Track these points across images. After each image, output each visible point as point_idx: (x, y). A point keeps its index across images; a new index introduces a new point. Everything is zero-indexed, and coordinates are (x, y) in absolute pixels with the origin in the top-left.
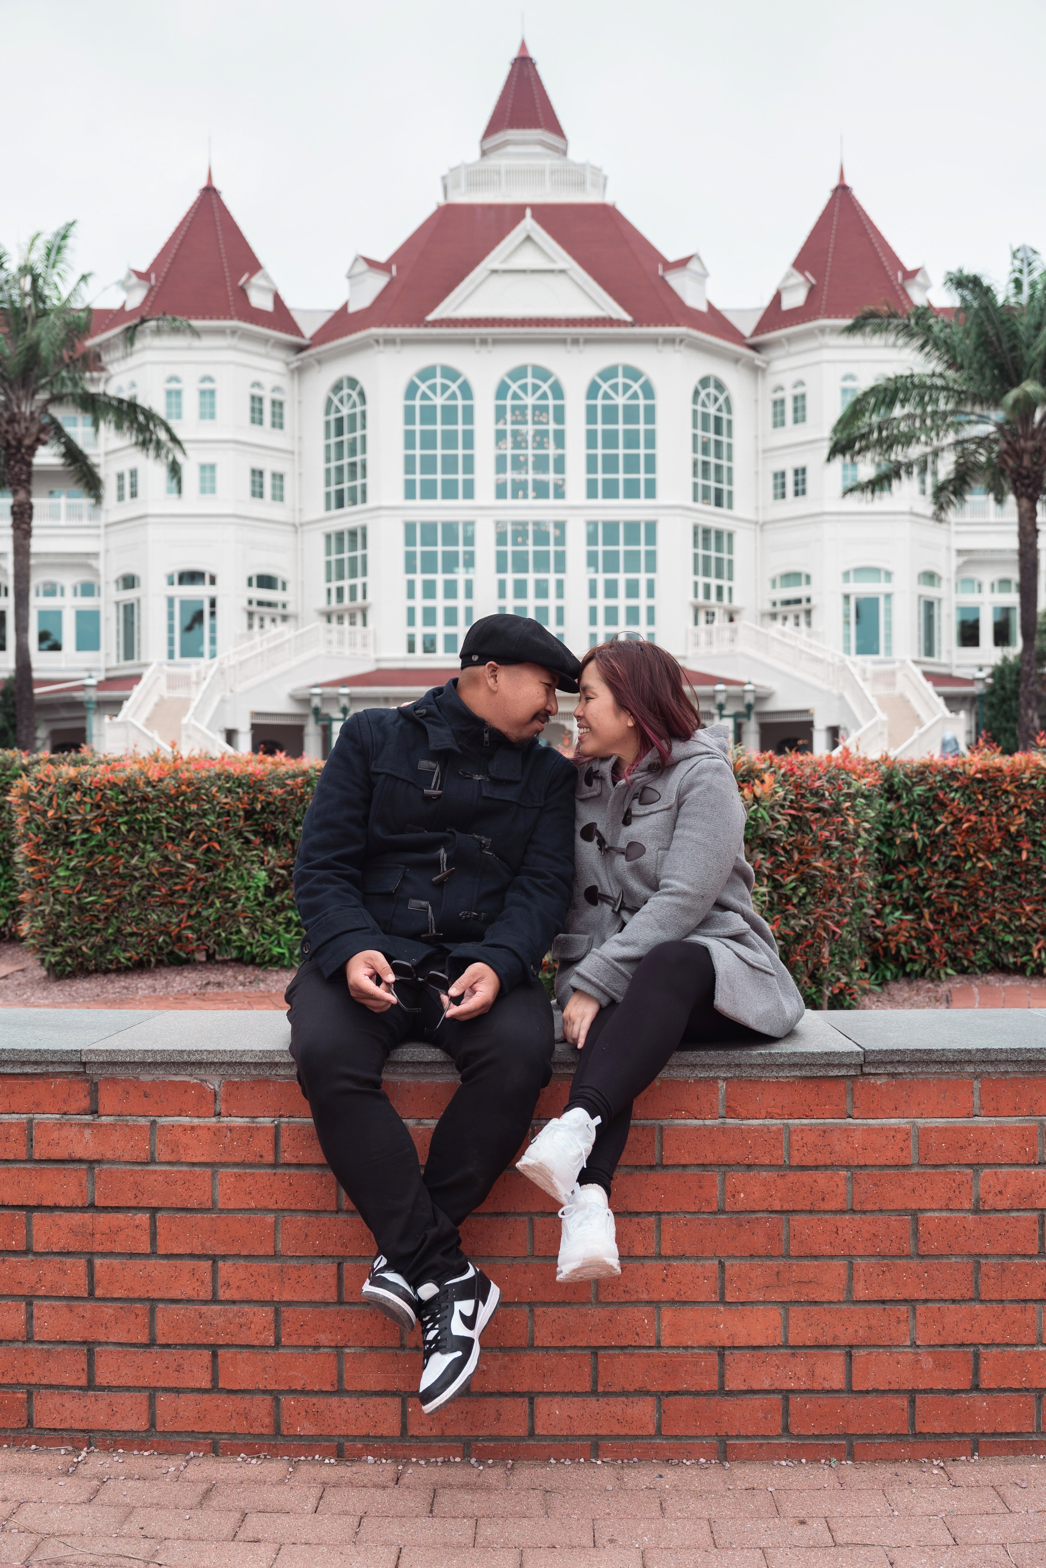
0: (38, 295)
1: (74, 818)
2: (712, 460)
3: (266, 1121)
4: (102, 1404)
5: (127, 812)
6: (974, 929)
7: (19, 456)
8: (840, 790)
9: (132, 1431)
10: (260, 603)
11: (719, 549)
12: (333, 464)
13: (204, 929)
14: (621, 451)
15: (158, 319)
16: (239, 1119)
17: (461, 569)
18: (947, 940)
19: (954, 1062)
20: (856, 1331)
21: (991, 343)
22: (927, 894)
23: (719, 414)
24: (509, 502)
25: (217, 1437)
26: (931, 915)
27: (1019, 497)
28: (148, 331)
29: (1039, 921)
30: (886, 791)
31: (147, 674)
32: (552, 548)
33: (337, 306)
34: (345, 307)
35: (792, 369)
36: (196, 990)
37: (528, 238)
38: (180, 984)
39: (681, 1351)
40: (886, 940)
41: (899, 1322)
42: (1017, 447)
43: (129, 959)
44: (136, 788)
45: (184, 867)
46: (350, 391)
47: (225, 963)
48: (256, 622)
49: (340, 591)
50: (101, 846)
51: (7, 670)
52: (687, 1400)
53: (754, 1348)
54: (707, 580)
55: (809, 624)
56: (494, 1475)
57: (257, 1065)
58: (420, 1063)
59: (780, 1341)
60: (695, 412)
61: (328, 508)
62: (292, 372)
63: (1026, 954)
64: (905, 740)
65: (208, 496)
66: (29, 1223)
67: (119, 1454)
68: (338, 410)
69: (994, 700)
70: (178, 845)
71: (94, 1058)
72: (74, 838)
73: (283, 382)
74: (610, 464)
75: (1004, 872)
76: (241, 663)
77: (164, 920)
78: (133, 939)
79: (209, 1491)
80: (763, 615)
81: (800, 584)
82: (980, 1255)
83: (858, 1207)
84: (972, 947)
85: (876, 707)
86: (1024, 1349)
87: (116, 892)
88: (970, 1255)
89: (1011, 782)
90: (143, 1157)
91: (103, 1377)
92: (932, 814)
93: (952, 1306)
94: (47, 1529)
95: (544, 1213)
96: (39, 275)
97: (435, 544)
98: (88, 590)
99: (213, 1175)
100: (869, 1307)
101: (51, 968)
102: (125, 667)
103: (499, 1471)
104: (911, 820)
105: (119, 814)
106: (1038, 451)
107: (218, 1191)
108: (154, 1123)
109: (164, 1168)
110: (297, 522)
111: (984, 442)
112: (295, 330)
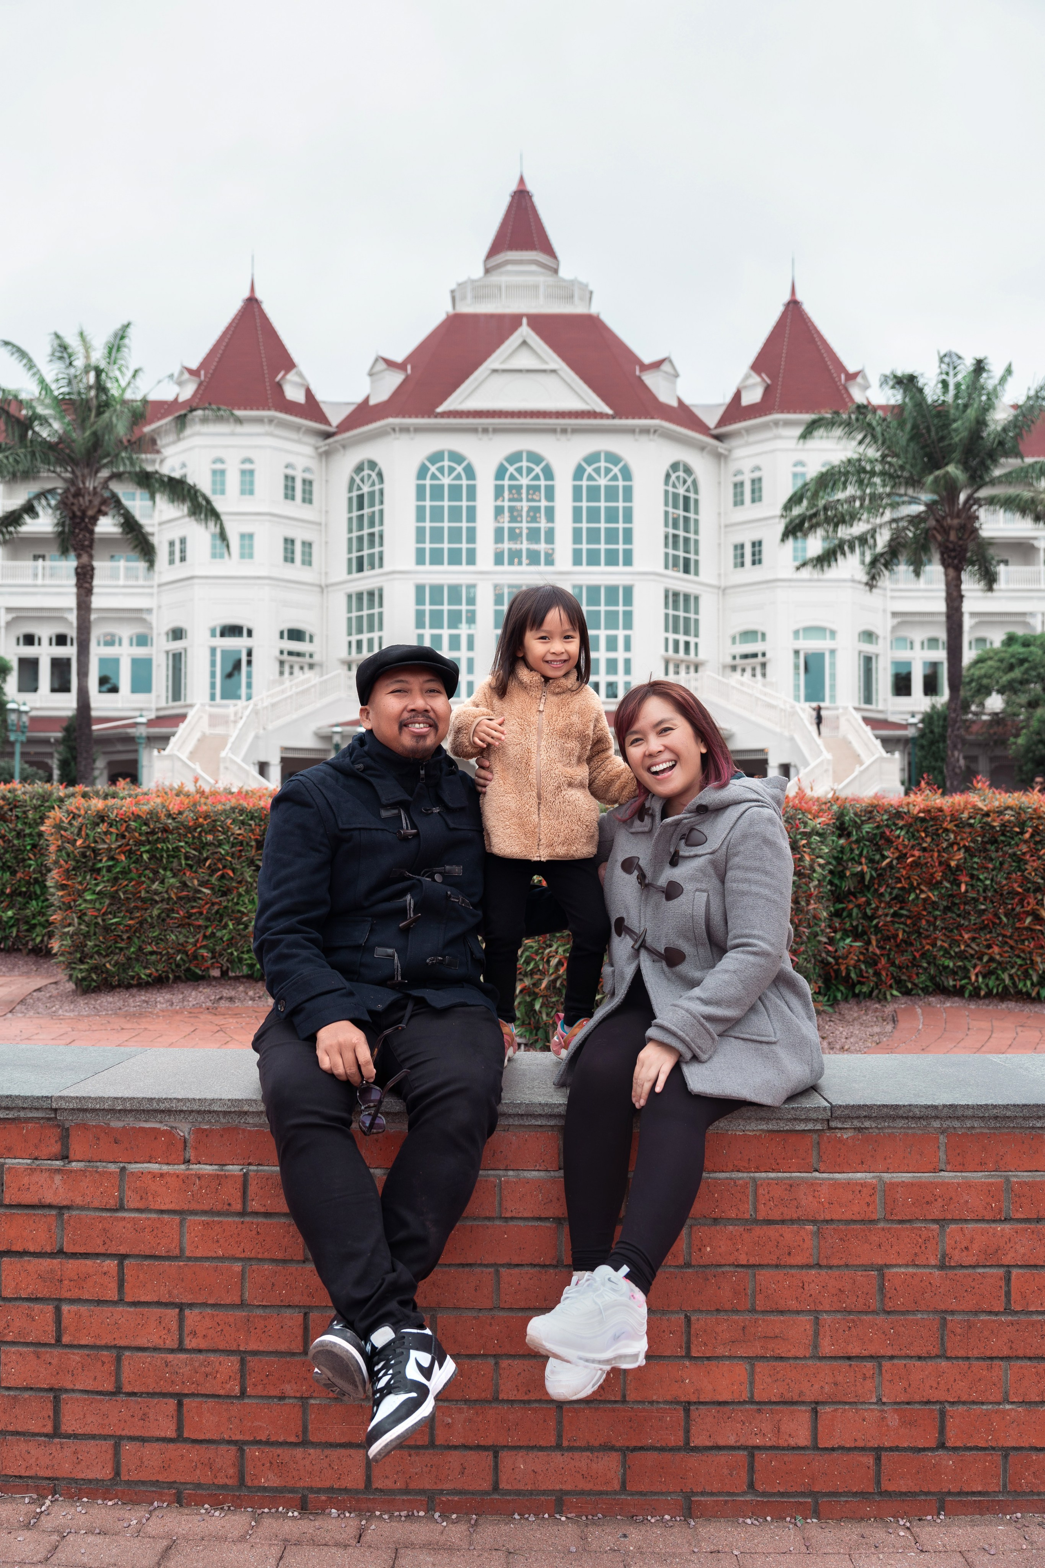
0: (101, 388)
1: (101, 846)
2: (681, 533)
3: (234, 1169)
4: (67, 1452)
5: (149, 842)
6: (917, 954)
7: (83, 525)
8: (798, 829)
9: (97, 1480)
10: (290, 653)
11: (687, 610)
12: (355, 534)
13: (218, 948)
14: (603, 525)
15: (204, 409)
16: (208, 1167)
17: (464, 625)
18: (893, 964)
19: (920, 1118)
20: (822, 1387)
21: (922, 435)
22: (875, 922)
23: (687, 494)
24: (506, 568)
25: (181, 1487)
26: (878, 941)
27: (946, 567)
28: (197, 419)
29: (977, 948)
30: (838, 828)
31: (191, 714)
33: (359, 399)
34: (367, 400)
35: (749, 456)
36: (209, 1004)
37: (524, 343)
38: (195, 999)
39: (647, 1406)
40: (837, 963)
41: (865, 1378)
42: (945, 524)
43: (150, 976)
44: (158, 820)
45: (200, 892)
46: (370, 472)
47: (237, 978)
48: (287, 669)
49: (359, 643)
50: (125, 872)
51: (69, 709)
52: (652, 1457)
53: (720, 1403)
54: (676, 636)
55: (764, 675)
56: (457, 1532)
57: (225, 1113)
59: (745, 1396)
60: (666, 492)
61: (350, 572)
62: (320, 455)
63: (965, 978)
64: (848, 776)
65: (247, 560)
67: (83, 1505)
68: (359, 488)
69: (924, 742)
70: (196, 872)
71: (65, 1105)
72: (100, 865)
73: (312, 463)
74: (593, 536)
75: (945, 903)
76: (273, 705)
77: (182, 939)
78: (154, 957)
79: (169, 1548)
80: (725, 667)
81: (756, 641)
82: (946, 1312)
83: (824, 1262)
84: (915, 971)
85: (822, 748)
86: (990, 1407)
87: (138, 915)
88: (936, 1312)
89: (951, 821)
90: (112, 1203)
91: (69, 1425)
92: (879, 850)
93: (918, 1363)
95: (509, 1265)
96: (102, 371)
97: (442, 604)
98: (142, 640)
99: (181, 1223)
100: (834, 1363)
101: (78, 982)
102: (173, 708)
103: (462, 1527)
104: (861, 855)
105: (142, 844)
106: (962, 528)
107: (186, 1240)
108: (123, 1169)
109: (133, 1215)
110: (323, 583)
111: (914, 520)
112: (323, 419)
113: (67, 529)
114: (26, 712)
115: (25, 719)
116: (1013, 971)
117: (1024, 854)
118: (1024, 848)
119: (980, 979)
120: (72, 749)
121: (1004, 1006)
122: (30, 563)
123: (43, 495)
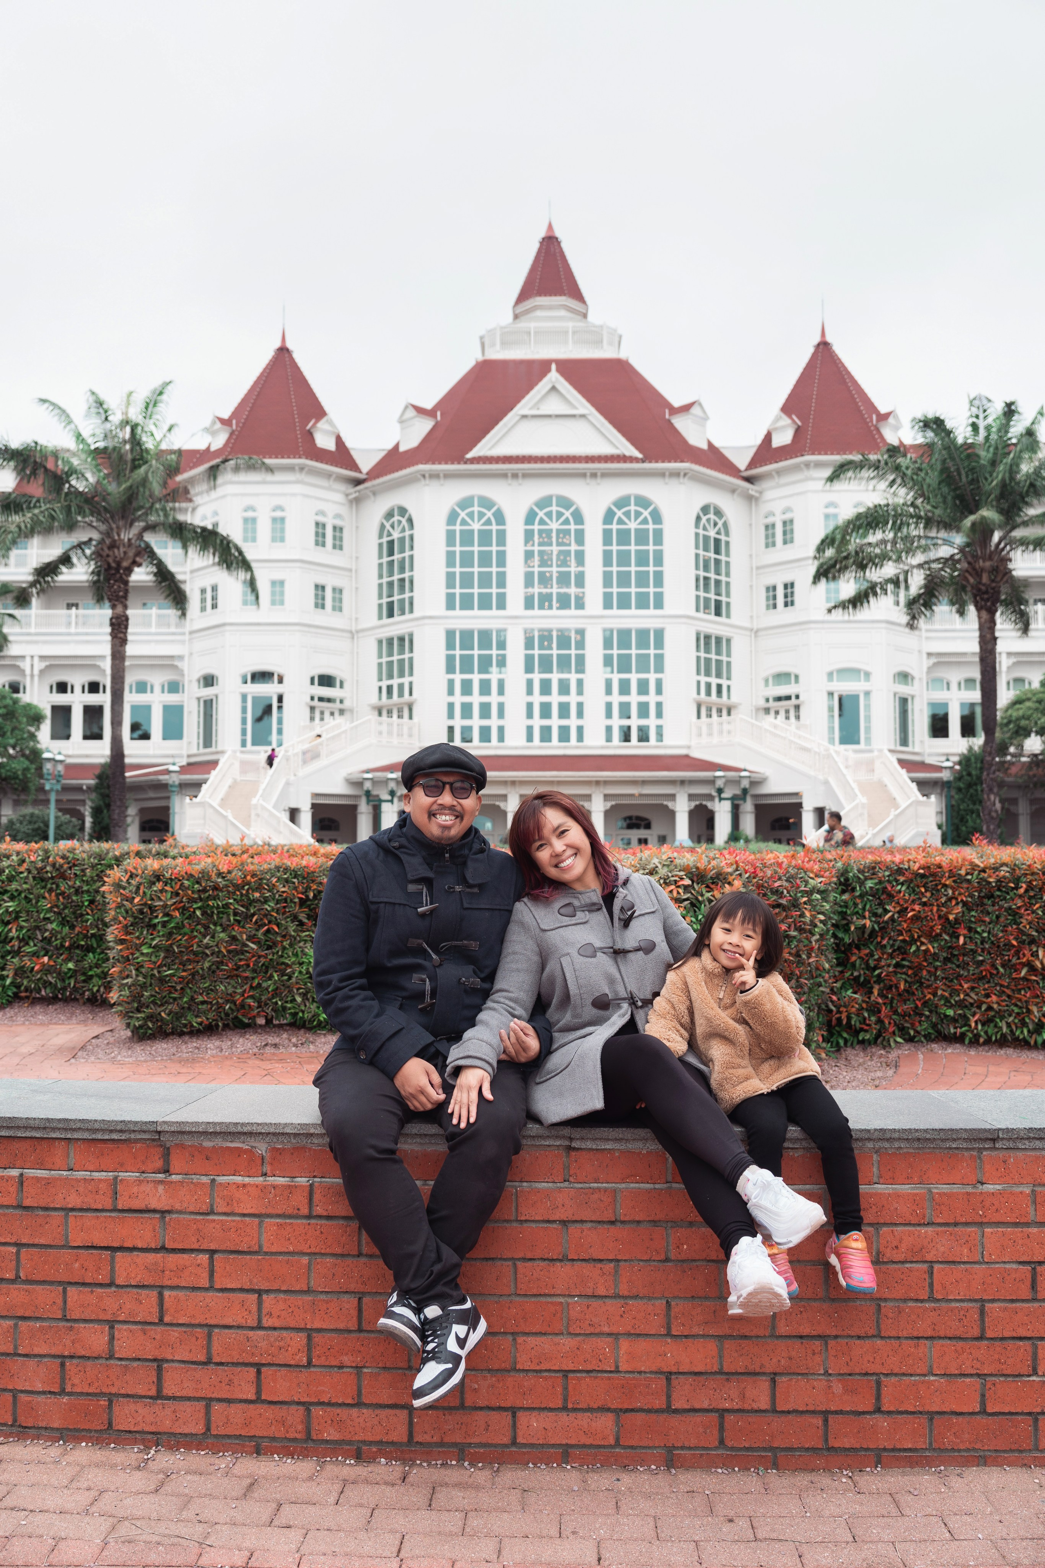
0: (135, 441)
1: (157, 904)
2: (712, 576)
3: (302, 1181)
4: (168, 1411)
5: (201, 899)
6: (919, 1004)
7: (118, 576)
8: (798, 888)
9: (192, 1434)
10: (321, 699)
11: (718, 653)
12: (385, 580)
13: (263, 998)
14: (633, 569)
15: (237, 459)
16: (281, 1179)
17: (494, 669)
18: (895, 1012)
20: (779, 1361)
21: (953, 478)
22: (877, 972)
23: (718, 536)
24: (536, 612)
25: (260, 1440)
26: (880, 990)
27: (979, 609)
28: (228, 469)
29: (975, 997)
30: (841, 885)
31: (223, 760)
32: (573, 652)
33: (390, 446)
34: (397, 446)
35: (780, 498)
36: (256, 1050)
37: (554, 388)
38: (243, 1045)
39: (636, 1375)
40: (839, 1012)
41: (814, 1354)
42: (977, 566)
43: (200, 1024)
44: (209, 879)
45: (247, 946)
46: (400, 518)
47: (281, 1026)
48: (317, 715)
49: (390, 689)
50: (179, 928)
51: (103, 756)
52: (640, 1417)
53: (696, 1374)
54: (708, 679)
55: (798, 718)
56: (482, 1476)
57: (296, 1135)
58: (426, 1135)
59: (716, 1368)
60: (697, 535)
61: (380, 617)
62: (351, 502)
63: (965, 1025)
64: (882, 821)
65: (278, 607)
66: (113, 1258)
67: (181, 1453)
68: (389, 535)
69: (962, 785)
70: (243, 927)
71: (167, 1128)
72: (156, 921)
73: (344, 510)
74: (624, 580)
75: (945, 955)
76: (304, 751)
77: (230, 990)
78: (204, 1006)
79: (252, 1484)
80: (758, 710)
81: (790, 683)
82: (880, 1299)
84: (918, 1018)
85: (857, 791)
86: (918, 1378)
87: (190, 967)
89: (949, 877)
90: (204, 1208)
91: (169, 1389)
92: (881, 904)
93: (858, 1342)
94: (121, 1513)
95: (525, 1259)
96: (137, 425)
97: (473, 649)
98: (174, 687)
99: (260, 1223)
100: (789, 1341)
101: (135, 1031)
102: (205, 754)
103: (487, 1473)
104: (864, 909)
105: (194, 901)
106: (995, 570)
107: (264, 1237)
108: (213, 1181)
109: (221, 1218)
110: (353, 629)
111: (949, 561)
112: (354, 466)
113: (102, 578)
114: (61, 762)
115: (60, 768)
116: (1011, 1019)
117: (1019, 908)
118: (1019, 903)
119: (980, 1027)
120: (104, 796)
121: (1002, 1052)
122: (65, 612)
123: (80, 546)
